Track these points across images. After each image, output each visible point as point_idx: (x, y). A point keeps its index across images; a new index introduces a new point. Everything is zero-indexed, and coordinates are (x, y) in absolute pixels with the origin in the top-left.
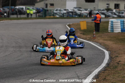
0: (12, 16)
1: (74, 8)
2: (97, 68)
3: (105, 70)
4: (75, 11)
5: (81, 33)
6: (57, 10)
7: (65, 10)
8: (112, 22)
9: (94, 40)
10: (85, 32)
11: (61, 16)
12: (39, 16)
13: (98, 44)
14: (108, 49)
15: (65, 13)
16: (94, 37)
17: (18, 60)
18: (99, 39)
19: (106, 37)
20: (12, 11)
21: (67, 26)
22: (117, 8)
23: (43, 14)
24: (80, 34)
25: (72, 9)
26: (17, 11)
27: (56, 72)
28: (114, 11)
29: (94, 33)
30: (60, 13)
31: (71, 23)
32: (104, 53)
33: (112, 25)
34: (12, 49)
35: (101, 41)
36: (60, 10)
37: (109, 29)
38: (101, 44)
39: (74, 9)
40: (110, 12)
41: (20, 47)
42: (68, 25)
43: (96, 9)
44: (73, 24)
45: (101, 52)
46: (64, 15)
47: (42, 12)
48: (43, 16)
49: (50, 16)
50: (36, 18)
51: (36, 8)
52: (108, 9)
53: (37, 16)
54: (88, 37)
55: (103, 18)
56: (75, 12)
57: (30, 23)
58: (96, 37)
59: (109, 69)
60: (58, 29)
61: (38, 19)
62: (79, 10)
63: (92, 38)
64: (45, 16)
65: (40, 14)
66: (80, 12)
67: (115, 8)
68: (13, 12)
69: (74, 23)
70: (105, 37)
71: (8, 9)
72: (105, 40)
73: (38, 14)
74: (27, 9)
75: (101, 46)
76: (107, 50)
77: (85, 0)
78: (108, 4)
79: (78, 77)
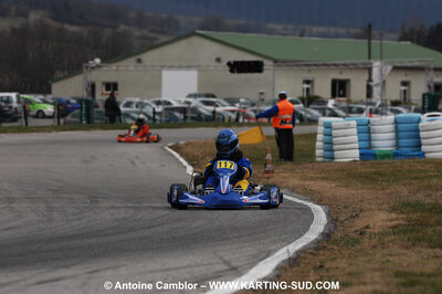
1: (190, 96)
3: (317, 249)
4: (191, 106)
6: (128, 104)
7: (158, 103)
8: (328, 126)
12: (65, 123)
14: (320, 200)
15: (159, 113)
16: (268, 172)
18: (284, 178)
21: (170, 150)
22: (340, 96)
23: (81, 118)
25: (183, 99)
28: (331, 104)
30: (139, 113)
31: (181, 143)
32: (308, 210)
33: (327, 137)
35: (294, 182)
36: (141, 105)
37: (319, 152)
38: (293, 191)
39: (190, 100)
40: (316, 109)
42: (171, 147)
43: (268, 98)
44: (187, 145)
45: (297, 208)
46: (154, 119)
47: (77, 111)
48: (81, 121)
50: (58, 128)
51: (53, 99)
52: (310, 100)
53: (62, 124)
56: (194, 110)
57: (37, 143)
58: (273, 172)
59: (331, 246)
60: (137, 157)
61: (64, 130)
62: (207, 103)
63: (260, 175)
64: (89, 122)
65: (69, 118)
66: (211, 108)
67: (334, 95)
69: (192, 141)
70: (308, 173)
72: (305, 179)
73: (62, 121)
75: (295, 194)
76: (319, 203)
77: (229, 64)
78: (308, 82)
79: (226, 262)
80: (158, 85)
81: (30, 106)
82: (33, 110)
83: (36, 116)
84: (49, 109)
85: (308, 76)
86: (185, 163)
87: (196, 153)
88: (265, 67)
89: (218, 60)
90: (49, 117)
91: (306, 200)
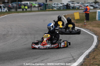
0: (19, 10)
1: (69, 2)
2: (88, 49)
3: (94, 51)
6: (55, 4)
7: (61, 4)
8: (99, 12)
9: (85, 27)
10: (78, 21)
11: (58, 9)
12: (40, 9)
13: (89, 30)
14: (96, 34)
15: (61, 6)
16: (85, 25)
17: (24, 45)
18: (89, 26)
20: (19, 6)
21: (63, 17)
23: (44, 8)
27: (55, 54)
29: (85, 21)
30: (57, 6)
31: (66, 14)
32: (93, 37)
33: (99, 15)
34: (20, 36)
35: (91, 28)
37: (97, 18)
38: (90, 30)
40: (97, 5)
41: (26, 34)
42: (64, 16)
43: (86, 2)
44: (67, 15)
45: (91, 37)
46: (60, 8)
47: (43, 6)
48: (44, 9)
49: (49, 9)
50: (38, 11)
51: (38, 3)
52: (96, 2)
53: (39, 9)
54: (80, 25)
55: (91, 9)
58: (86, 25)
59: (97, 50)
61: (40, 11)
63: (83, 25)
64: (45, 9)
65: (41, 8)
66: (73, 5)
69: (69, 14)
70: (94, 25)
71: (16, 4)
72: (93, 27)
73: (39, 8)
75: (91, 32)
79: (73, 57)
82: (33, 6)
84: (37, 5)
90: (37, 7)
91: (93, 34)
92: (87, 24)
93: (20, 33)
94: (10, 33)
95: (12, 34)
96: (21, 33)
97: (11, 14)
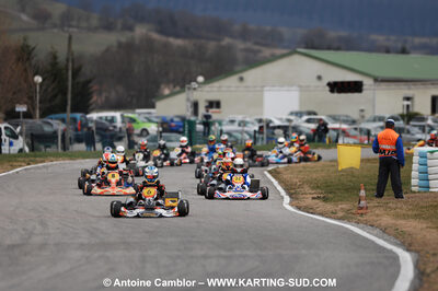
1: (292, 114)
4: (293, 124)
5: (315, 196)
7: (260, 121)
8: (423, 156)
9: (362, 219)
10: (331, 193)
13: (377, 231)
14: (410, 245)
16: (361, 208)
18: (377, 216)
19: (405, 207)
20: (76, 130)
21: (269, 176)
24: (313, 198)
25: (285, 117)
26: (94, 129)
28: (430, 120)
29: (363, 193)
30: (242, 132)
31: (281, 166)
33: (423, 167)
34: (79, 254)
35: (386, 220)
36: (243, 123)
37: (414, 181)
38: (385, 231)
39: (292, 118)
40: (415, 126)
41: (106, 246)
42: (270, 172)
43: (368, 115)
46: (255, 137)
51: (157, 117)
52: (410, 116)
54: (342, 209)
56: (296, 128)
58: (367, 208)
63: (354, 211)
67: (434, 112)
68: (80, 133)
70: (401, 208)
71: (63, 120)
72: (397, 216)
74: (126, 120)
75: (386, 236)
76: (408, 250)
77: (329, 84)
78: (408, 99)
80: (260, 103)
81: (134, 125)
82: (137, 129)
83: (141, 135)
84: (153, 128)
85: (409, 93)
86: (283, 192)
87: (295, 180)
88: (364, 87)
89: (319, 78)
92: (371, 204)
93: (80, 240)
94: (37, 240)
95: (46, 244)
96: (86, 241)
97: (42, 162)
